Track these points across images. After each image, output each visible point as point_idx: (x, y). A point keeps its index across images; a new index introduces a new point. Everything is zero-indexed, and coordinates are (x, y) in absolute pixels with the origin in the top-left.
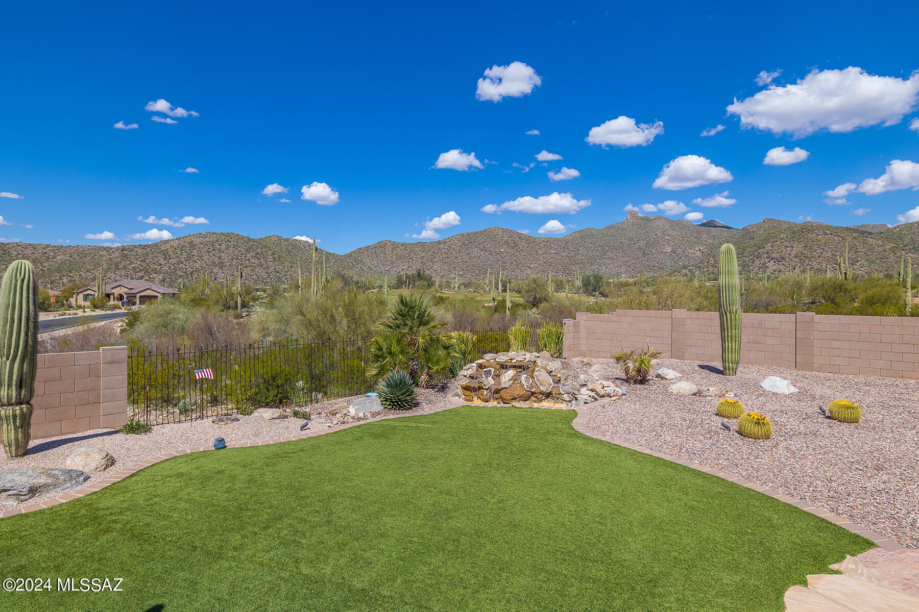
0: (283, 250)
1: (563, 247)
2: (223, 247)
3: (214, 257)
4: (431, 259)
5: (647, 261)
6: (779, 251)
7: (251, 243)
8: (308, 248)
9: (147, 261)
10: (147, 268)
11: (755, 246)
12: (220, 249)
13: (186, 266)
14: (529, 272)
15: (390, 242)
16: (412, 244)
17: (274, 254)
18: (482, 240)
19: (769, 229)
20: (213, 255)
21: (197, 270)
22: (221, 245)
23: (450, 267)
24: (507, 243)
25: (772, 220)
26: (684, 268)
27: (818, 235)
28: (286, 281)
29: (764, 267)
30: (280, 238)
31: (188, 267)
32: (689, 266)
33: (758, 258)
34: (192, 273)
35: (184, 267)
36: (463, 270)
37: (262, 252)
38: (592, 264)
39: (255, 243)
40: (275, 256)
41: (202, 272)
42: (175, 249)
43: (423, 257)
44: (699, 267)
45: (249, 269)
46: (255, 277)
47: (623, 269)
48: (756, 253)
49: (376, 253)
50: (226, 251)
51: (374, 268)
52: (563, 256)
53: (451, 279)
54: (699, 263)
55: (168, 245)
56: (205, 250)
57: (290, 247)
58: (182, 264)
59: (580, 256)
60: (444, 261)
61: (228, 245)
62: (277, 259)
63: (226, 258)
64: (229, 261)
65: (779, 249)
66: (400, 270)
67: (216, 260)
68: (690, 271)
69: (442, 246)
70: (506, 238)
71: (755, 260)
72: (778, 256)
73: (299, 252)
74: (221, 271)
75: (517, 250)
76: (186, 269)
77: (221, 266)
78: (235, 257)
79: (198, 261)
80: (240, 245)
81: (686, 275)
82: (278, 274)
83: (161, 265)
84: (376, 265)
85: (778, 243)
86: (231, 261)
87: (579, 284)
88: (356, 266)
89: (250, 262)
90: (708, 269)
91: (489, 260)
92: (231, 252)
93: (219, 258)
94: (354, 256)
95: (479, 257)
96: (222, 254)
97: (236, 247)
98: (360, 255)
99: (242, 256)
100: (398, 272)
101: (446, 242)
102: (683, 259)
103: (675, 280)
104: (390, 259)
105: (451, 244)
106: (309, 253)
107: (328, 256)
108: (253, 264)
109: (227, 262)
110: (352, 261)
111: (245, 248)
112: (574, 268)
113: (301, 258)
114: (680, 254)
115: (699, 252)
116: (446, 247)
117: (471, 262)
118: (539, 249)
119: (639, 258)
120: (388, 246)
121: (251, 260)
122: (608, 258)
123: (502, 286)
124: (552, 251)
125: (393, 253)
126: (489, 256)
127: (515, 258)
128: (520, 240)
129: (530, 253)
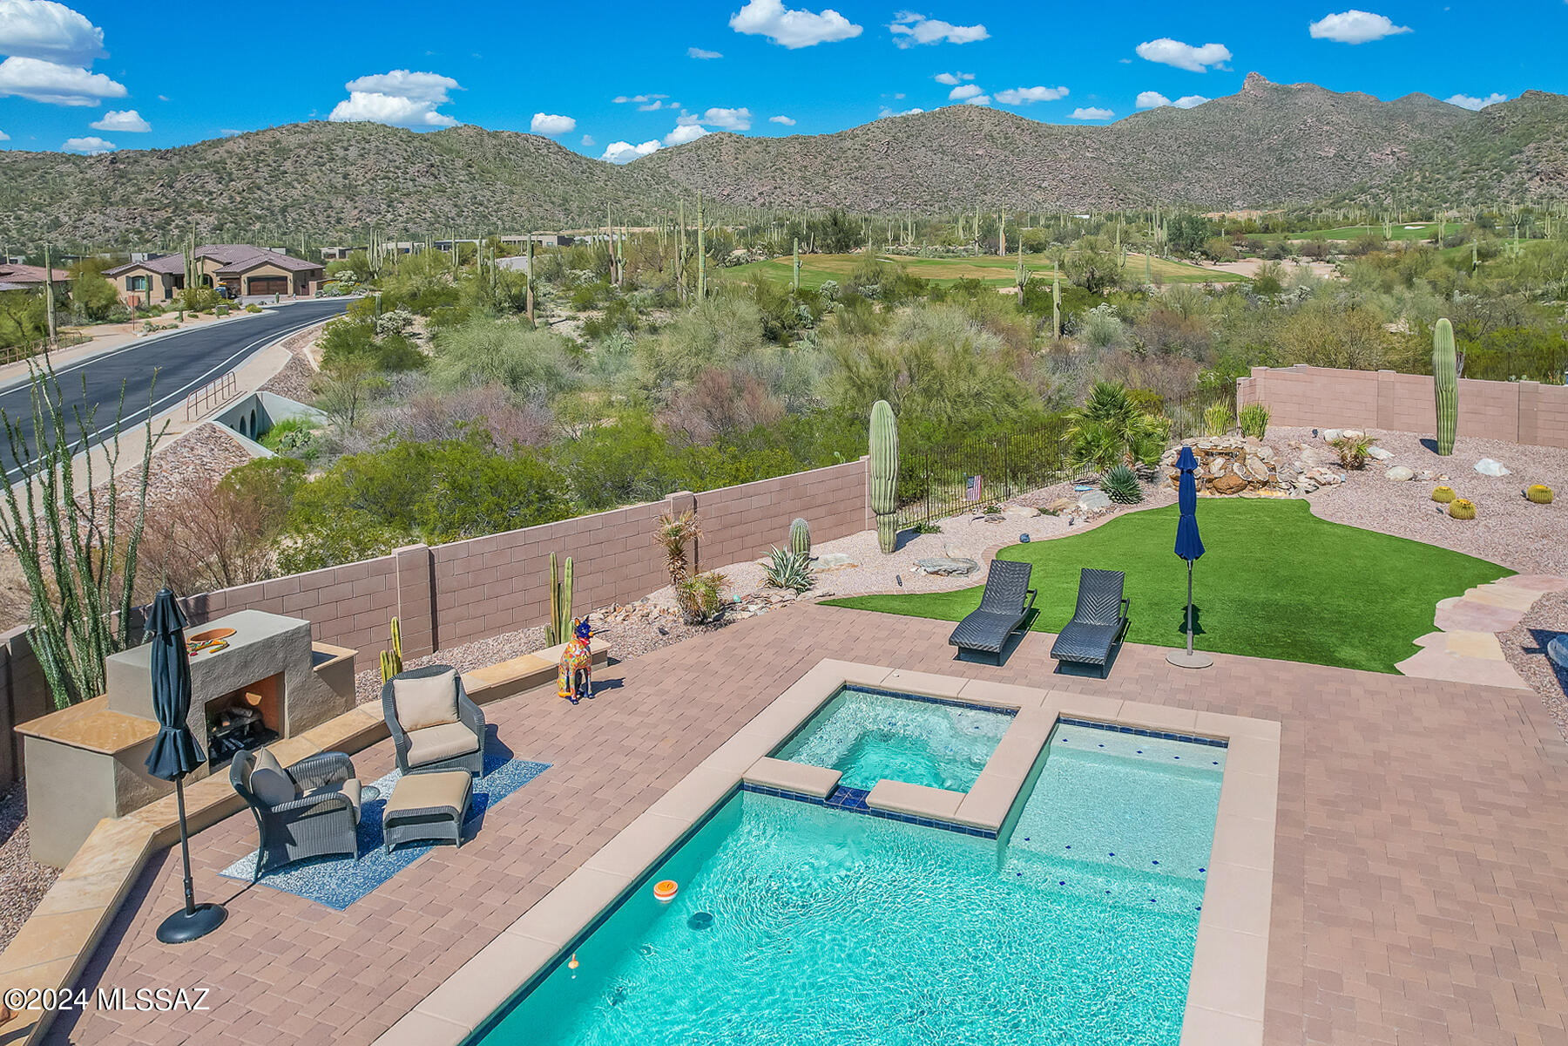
0: (489, 156)
1: (1112, 146)
2: (353, 153)
3: (333, 175)
4: (824, 171)
5: (1287, 173)
6: (1552, 158)
7: (416, 143)
8: (545, 151)
9: (178, 185)
10: (179, 200)
11: (1504, 148)
12: (345, 158)
13: (270, 195)
14: (1039, 196)
15: (730, 135)
16: (780, 140)
17: (469, 166)
18: (936, 132)
19: (1533, 111)
20: (331, 171)
21: (296, 204)
22: (346, 149)
23: (865, 187)
24: (990, 137)
25: (1538, 94)
26: (1363, 191)
28: (499, 223)
29: (1520, 190)
30: (480, 133)
31: (273, 196)
32: (1371, 187)
33: (1509, 173)
34: (284, 210)
35: (264, 196)
36: (895, 193)
37: (442, 162)
38: (1172, 180)
39: (425, 144)
40: (473, 170)
41: (307, 207)
42: (242, 159)
43: (805, 167)
44: (1393, 190)
45: (415, 198)
46: (429, 215)
47: (1238, 190)
48: (1505, 163)
49: (699, 160)
50: (360, 162)
51: (694, 192)
52: (1112, 164)
53: (869, 212)
54: (1392, 182)
55: (222, 151)
56: (311, 159)
57: (504, 150)
58: (259, 192)
59: (1146, 165)
60: (853, 176)
61: (364, 149)
62: (477, 176)
63: (360, 177)
64: (368, 182)
65: (1551, 153)
66: (756, 194)
67: (339, 181)
68: (1375, 197)
69: (848, 143)
70: (987, 127)
71: (1502, 177)
72: (1549, 168)
73: (526, 159)
75: (1012, 151)
76: (271, 201)
77: (351, 193)
78: (382, 174)
79: (296, 184)
80: (391, 147)
81: (1366, 206)
82: (481, 209)
83: (211, 193)
84: (700, 183)
85: (1551, 142)
86: (372, 182)
87: (1162, 235)
88: (656, 186)
89: (417, 183)
90: (1409, 194)
91: (952, 172)
92: (370, 163)
93: (345, 177)
94: (650, 165)
95: (931, 166)
96: (350, 168)
97: (382, 152)
98: (663, 164)
99: (397, 171)
100: (752, 198)
101: (857, 136)
102: (1360, 171)
103: (1346, 217)
104: (732, 171)
105: (868, 140)
106: (547, 162)
107: (592, 168)
108: (424, 187)
109: (363, 185)
110: (645, 176)
111: (405, 154)
112: (1135, 190)
113: (529, 174)
114: (1353, 161)
115: (1391, 156)
116: (856, 146)
117: (913, 177)
118: (1061, 150)
119: (1269, 168)
120: (727, 144)
121: (418, 179)
122: (1207, 168)
123: (1007, 241)
124: (1087, 154)
125: (737, 159)
126: (952, 163)
127: (1008, 169)
128: (1019, 131)
129: (1041, 158)
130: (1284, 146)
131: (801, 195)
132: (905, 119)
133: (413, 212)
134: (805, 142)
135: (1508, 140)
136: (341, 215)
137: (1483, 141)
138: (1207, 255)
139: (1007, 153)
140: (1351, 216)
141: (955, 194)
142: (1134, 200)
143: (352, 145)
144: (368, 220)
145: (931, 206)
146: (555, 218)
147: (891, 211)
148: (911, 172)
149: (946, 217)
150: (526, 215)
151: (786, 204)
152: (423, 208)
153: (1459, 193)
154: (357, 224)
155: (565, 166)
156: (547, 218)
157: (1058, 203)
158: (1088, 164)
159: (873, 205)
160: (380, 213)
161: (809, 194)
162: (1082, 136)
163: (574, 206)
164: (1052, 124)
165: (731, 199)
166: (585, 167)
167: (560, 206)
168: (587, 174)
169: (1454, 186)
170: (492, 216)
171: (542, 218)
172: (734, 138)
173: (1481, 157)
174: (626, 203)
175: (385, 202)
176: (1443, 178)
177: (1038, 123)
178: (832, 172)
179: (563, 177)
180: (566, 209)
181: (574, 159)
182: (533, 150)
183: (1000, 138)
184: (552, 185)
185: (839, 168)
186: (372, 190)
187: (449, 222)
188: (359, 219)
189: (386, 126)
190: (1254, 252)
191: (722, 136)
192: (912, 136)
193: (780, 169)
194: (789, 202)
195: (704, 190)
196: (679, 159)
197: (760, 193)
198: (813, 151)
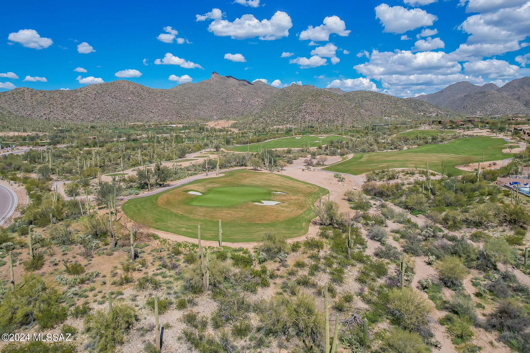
1: (174, 97)
4: (71, 105)
5: (228, 107)
11: (297, 104)
14: (151, 115)
16: (50, 91)
23: (88, 112)
24: (132, 93)
36: (99, 114)
38: (194, 109)
43: (63, 103)
47: (215, 113)
49: (14, 99)
51: (14, 112)
52: (174, 104)
59: (185, 104)
60: (82, 107)
66: (42, 114)
69: (79, 94)
70: (131, 89)
72: (310, 111)
75: (141, 98)
84: (16, 109)
85: (309, 103)
91: (120, 106)
95: (112, 103)
100: (40, 116)
101: (82, 91)
102: (249, 106)
104: (30, 104)
105: (87, 93)
112: (183, 113)
114: (246, 103)
115: (257, 102)
116: (83, 95)
117: (105, 108)
118: (158, 98)
119: (223, 105)
120: (27, 92)
122: (204, 105)
124: (166, 100)
125: (32, 99)
126: (119, 103)
127: (140, 105)
128: (142, 91)
129: (151, 101)
130: (226, 98)
131: (62, 115)
132: (101, 85)
139: (139, 99)
141: (122, 114)
142: (183, 116)
145: (113, 119)
147: (98, 121)
148: (105, 106)
157: (158, 118)
158: (167, 103)
159: (91, 119)
161: (65, 114)
162: (164, 93)
164: (154, 89)
165: (31, 116)
172: (30, 90)
176: (282, 113)
178: (74, 106)
183: (136, 93)
185: (76, 104)
191: (24, 89)
192: (104, 91)
193: (52, 104)
194: (57, 118)
195: (18, 113)
196: (4, 98)
197: (44, 114)
198: (65, 96)
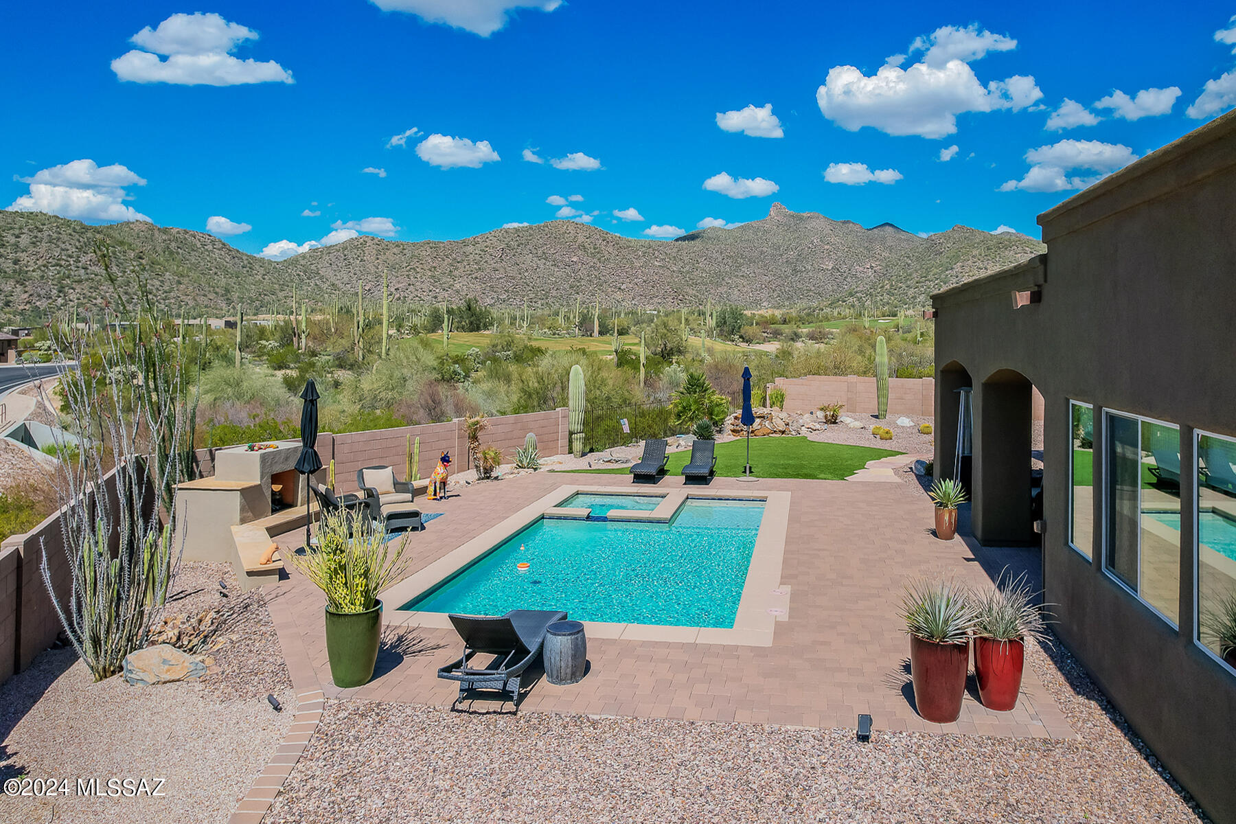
0: (159, 249)
1: (674, 257)
2: (24, 240)
4: (450, 271)
5: (799, 281)
6: (971, 274)
7: (89, 235)
8: (210, 247)
11: (942, 265)
12: (16, 245)
14: (619, 296)
15: (373, 239)
16: (414, 245)
17: (140, 258)
18: (541, 241)
19: (960, 240)
22: (18, 237)
23: (483, 285)
24: (582, 247)
25: (962, 227)
26: (851, 295)
27: (1016, 254)
28: (168, 308)
32: (856, 292)
33: (945, 284)
37: (114, 253)
38: (718, 285)
40: (143, 261)
43: (435, 267)
44: (871, 295)
45: (86, 285)
46: (99, 301)
47: (765, 293)
48: (944, 277)
49: (345, 259)
50: (31, 249)
51: (341, 286)
52: (674, 271)
53: (485, 306)
54: (871, 288)
57: (173, 244)
59: (699, 273)
60: (474, 276)
61: (36, 237)
62: (147, 267)
63: (31, 263)
64: (39, 268)
65: (971, 271)
66: (393, 290)
68: (859, 299)
69: (470, 249)
70: (581, 239)
73: (193, 253)
74: (19, 288)
75: (599, 259)
77: (21, 278)
78: (54, 262)
80: (64, 237)
81: (853, 306)
82: (151, 296)
84: (346, 279)
86: (43, 268)
87: (712, 322)
88: (308, 281)
89: (89, 271)
90: (882, 298)
91: (552, 275)
92: (42, 251)
93: (16, 262)
94: (303, 262)
95: (536, 269)
96: (21, 254)
97: (55, 241)
98: (314, 262)
99: (69, 259)
101: (477, 244)
102: (849, 280)
103: (839, 313)
104: (373, 270)
105: (486, 247)
106: (212, 257)
107: (251, 263)
108: (96, 275)
109: (33, 271)
110: (298, 272)
111: (77, 244)
112: (691, 292)
113: (195, 267)
114: (845, 272)
115: (870, 270)
116: (477, 252)
117: (521, 278)
118: (637, 259)
119: (787, 277)
120: (369, 246)
121: (90, 268)
122: (743, 276)
123: (599, 326)
124: (656, 263)
125: (378, 259)
126: (552, 268)
127: (596, 273)
128: (605, 243)
129: (621, 265)
130: (797, 260)
131: (431, 291)
132: (517, 230)
133: (84, 298)
134: (435, 247)
135: (944, 260)
136: (10, 298)
137: (929, 260)
138: (743, 339)
139: (595, 260)
140: (843, 314)
141: (554, 293)
142: (689, 300)
143: (24, 233)
144: (38, 303)
145: (535, 302)
146: (218, 306)
147: (504, 306)
148: (520, 274)
149: (546, 312)
150: (192, 304)
151: (417, 298)
152: (94, 294)
153: (914, 298)
154: (27, 307)
155: (228, 261)
156: (210, 306)
157: (633, 302)
158: (656, 271)
159: (488, 301)
160: (50, 298)
161: (437, 291)
162: (653, 248)
163: (235, 296)
164: (630, 238)
165: (371, 293)
166: (246, 262)
167: (222, 296)
168: (248, 269)
169: (911, 292)
170: (160, 303)
171: (206, 307)
172: (376, 241)
173: (928, 271)
174: (281, 295)
175: (56, 287)
176: (904, 286)
177: (619, 238)
178: (456, 273)
179: (226, 272)
180: (228, 299)
181: (236, 255)
182: (199, 245)
183: (590, 248)
184: (216, 277)
185: (461, 270)
186: (43, 276)
187: (119, 307)
188: (28, 302)
189: (58, 217)
190: (776, 337)
191: (366, 239)
192: (523, 244)
193: (414, 269)
194: (420, 297)
195: (349, 286)
196: (328, 258)
197: (396, 289)
198: (441, 254)
